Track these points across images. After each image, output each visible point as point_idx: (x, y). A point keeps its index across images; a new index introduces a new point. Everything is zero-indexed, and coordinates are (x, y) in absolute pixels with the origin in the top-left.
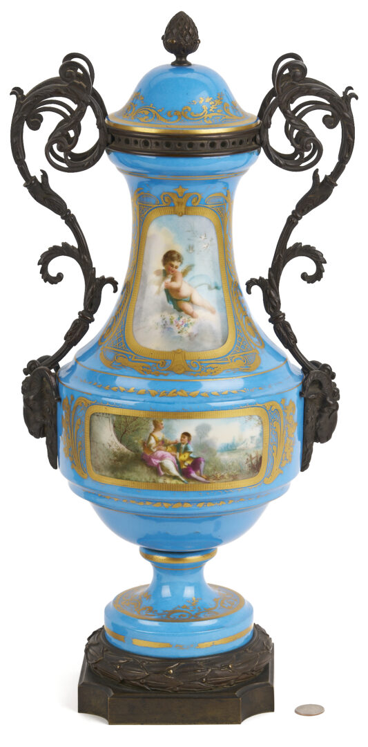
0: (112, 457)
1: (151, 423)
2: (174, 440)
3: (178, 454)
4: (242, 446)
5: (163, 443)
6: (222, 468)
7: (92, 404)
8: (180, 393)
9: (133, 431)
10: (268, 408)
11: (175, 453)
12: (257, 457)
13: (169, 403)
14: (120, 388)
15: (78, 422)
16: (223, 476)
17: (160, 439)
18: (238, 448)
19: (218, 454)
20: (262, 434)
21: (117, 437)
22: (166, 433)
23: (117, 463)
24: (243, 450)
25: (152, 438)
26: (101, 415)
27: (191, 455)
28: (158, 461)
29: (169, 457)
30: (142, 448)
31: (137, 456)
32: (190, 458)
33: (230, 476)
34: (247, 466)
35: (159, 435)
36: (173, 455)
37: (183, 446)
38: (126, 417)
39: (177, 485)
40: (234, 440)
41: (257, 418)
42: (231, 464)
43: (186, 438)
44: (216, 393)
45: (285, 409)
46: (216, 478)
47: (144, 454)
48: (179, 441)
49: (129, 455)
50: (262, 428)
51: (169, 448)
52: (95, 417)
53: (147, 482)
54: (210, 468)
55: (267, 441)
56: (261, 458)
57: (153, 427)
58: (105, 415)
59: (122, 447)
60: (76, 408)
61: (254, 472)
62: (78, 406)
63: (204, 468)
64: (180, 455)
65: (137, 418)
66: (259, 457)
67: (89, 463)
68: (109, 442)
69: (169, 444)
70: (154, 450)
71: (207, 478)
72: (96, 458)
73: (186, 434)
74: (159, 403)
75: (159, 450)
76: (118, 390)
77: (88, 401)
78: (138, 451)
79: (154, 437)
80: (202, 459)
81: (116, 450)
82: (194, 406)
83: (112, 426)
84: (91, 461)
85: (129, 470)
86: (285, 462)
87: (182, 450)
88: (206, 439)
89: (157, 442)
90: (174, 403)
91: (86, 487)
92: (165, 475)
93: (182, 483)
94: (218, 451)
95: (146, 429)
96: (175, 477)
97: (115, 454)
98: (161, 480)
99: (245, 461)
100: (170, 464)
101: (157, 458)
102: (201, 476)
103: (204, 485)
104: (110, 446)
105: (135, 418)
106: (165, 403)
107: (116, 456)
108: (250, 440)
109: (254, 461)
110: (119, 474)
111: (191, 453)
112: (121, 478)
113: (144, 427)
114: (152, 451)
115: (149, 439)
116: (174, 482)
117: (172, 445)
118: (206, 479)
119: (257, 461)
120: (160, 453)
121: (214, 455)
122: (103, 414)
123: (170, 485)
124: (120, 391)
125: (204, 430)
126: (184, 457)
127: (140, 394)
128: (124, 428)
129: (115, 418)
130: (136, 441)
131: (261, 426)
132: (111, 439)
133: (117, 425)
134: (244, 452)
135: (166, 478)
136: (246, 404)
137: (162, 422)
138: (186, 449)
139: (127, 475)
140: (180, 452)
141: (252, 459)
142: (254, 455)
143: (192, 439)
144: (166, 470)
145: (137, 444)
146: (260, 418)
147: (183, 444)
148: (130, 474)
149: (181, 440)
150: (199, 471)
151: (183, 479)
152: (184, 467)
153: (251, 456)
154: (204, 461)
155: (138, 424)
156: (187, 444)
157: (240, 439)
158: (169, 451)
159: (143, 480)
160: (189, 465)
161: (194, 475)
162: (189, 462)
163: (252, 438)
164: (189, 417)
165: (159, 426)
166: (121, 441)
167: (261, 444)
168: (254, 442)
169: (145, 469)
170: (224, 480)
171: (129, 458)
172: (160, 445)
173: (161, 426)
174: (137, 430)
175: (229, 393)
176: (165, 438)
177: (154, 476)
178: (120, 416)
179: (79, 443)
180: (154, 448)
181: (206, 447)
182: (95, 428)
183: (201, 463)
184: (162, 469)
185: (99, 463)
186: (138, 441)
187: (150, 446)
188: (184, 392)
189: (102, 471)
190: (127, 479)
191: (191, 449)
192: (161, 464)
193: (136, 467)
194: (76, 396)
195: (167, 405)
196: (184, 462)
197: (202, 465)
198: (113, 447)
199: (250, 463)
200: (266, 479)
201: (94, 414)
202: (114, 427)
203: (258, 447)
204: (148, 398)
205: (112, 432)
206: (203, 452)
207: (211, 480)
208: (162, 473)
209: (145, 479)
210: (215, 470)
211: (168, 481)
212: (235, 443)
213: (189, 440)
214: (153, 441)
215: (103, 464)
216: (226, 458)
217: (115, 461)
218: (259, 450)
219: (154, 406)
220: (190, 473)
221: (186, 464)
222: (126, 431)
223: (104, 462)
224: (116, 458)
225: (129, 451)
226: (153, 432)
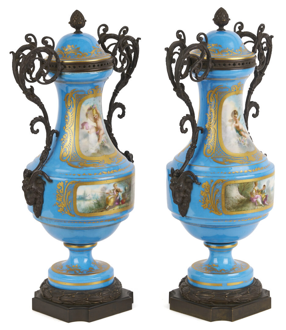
1: (254, 183)
2: (261, 189)
5: (258, 191)
7: (226, 181)
11: (261, 195)
14: (236, 172)
15: (217, 191)
17: (257, 190)
23: (240, 204)
25: (254, 190)
28: (256, 200)
29: (259, 197)
30: (250, 195)
31: (248, 199)
32: (265, 196)
35: (256, 188)
38: (244, 183)
39: (261, 209)
47: (251, 198)
48: (262, 189)
49: (245, 200)
51: (260, 193)
52: (228, 187)
53: (252, 210)
57: (254, 185)
59: (242, 196)
60: (215, 185)
62: (217, 183)
68: (236, 196)
70: (254, 195)
72: (228, 205)
73: (264, 186)
75: (256, 194)
77: (224, 180)
78: (249, 197)
79: (255, 189)
81: (239, 199)
83: (237, 188)
84: (225, 206)
85: (245, 206)
87: (263, 193)
88: (269, 186)
89: (256, 191)
90: (260, 173)
92: (258, 205)
96: (261, 205)
97: (238, 201)
98: (256, 208)
100: (259, 200)
101: (255, 199)
104: (236, 197)
105: (248, 183)
106: (257, 174)
107: (239, 201)
111: (265, 193)
112: (241, 211)
113: (251, 186)
115: (253, 191)
117: (260, 191)
118: (268, 204)
120: (256, 196)
122: (233, 184)
125: (268, 183)
126: (263, 196)
128: (243, 189)
129: (239, 185)
130: (248, 193)
132: (237, 194)
133: (240, 188)
137: (258, 182)
139: (243, 209)
143: (265, 188)
145: (248, 194)
148: (245, 208)
151: (263, 206)
152: (263, 200)
154: (268, 196)
155: (249, 185)
156: (264, 190)
158: (259, 195)
164: (265, 178)
166: (241, 194)
169: (251, 204)
171: (245, 201)
173: (257, 184)
174: (248, 188)
176: (258, 189)
177: (254, 207)
178: (241, 183)
179: (217, 200)
182: (228, 191)
184: (257, 203)
185: (230, 206)
186: (248, 192)
189: (231, 209)
190: (244, 210)
192: (257, 200)
193: (247, 204)
194: (215, 180)
196: (264, 198)
197: (268, 198)
198: (238, 197)
202: (239, 188)
205: (238, 191)
206: (268, 192)
208: (257, 204)
214: (254, 191)
215: (232, 206)
217: (238, 204)
219: (254, 176)
220: (265, 202)
222: (244, 189)
223: (233, 205)
224: (239, 202)
225: (245, 198)
226: (255, 187)
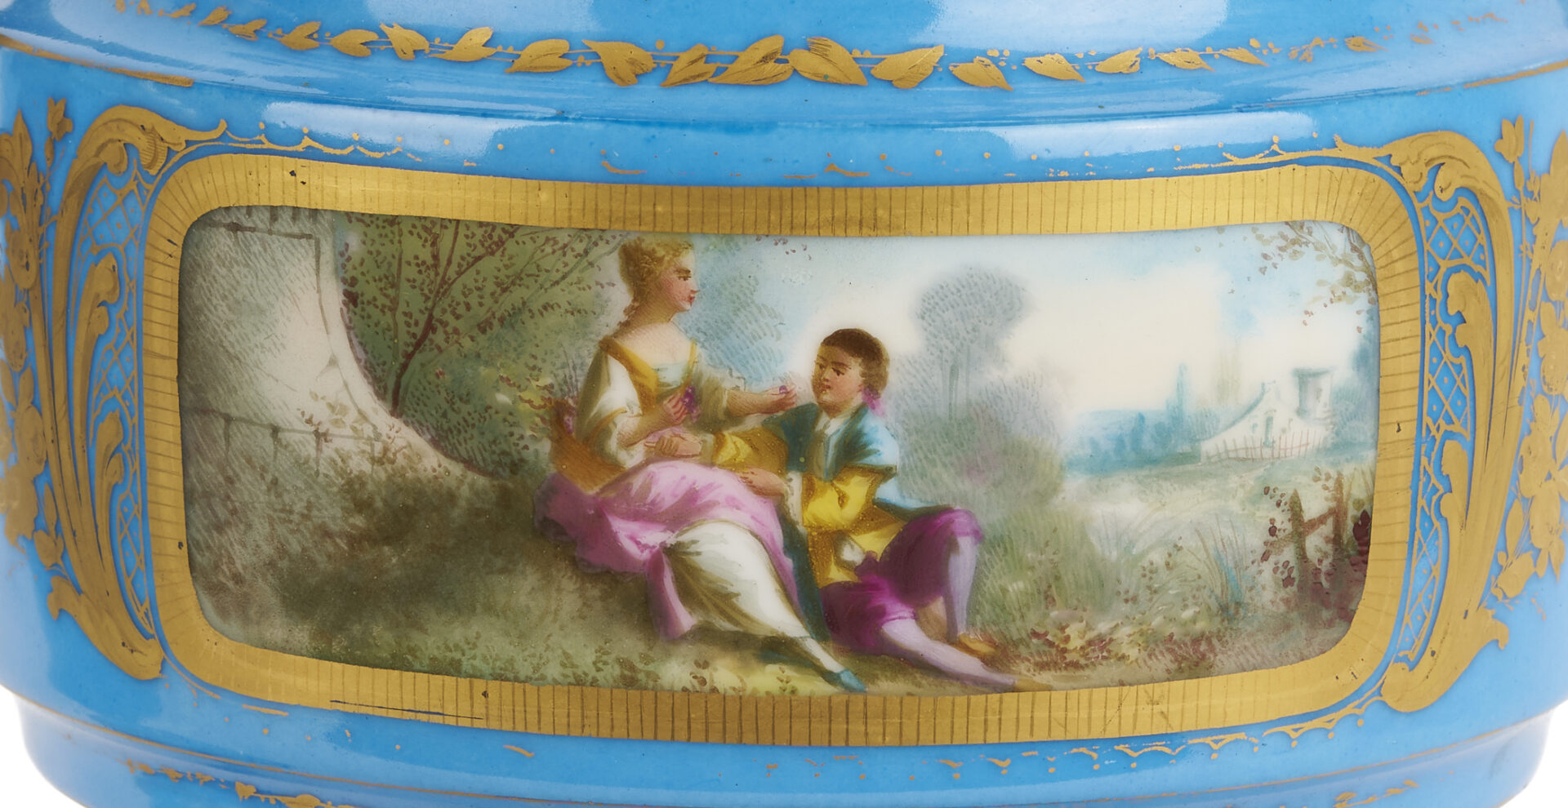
0: (332, 513)
1: (611, 266)
2: (764, 388)
3: (794, 484)
4: (1238, 436)
5: (694, 408)
6: (1100, 588)
7: (197, 152)
8: (805, 61)
9: (483, 328)
10: (1412, 176)
11: (770, 477)
12: (1336, 514)
13: (733, 127)
14: (396, 34)
15: (102, 284)
16: (1102, 644)
17: (673, 376)
18: (1208, 447)
19: (1074, 485)
20: (1371, 358)
21: (373, 371)
22: (710, 335)
23: (368, 555)
24: (1244, 460)
25: (617, 372)
26: (260, 220)
27: (889, 492)
28: (655, 537)
29: (734, 504)
30: (545, 447)
31: (505, 498)
32: (877, 512)
33: (1152, 642)
34: (1267, 575)
35: (665, 350)
36: (760, 492)
37: (833, 427)
38: (430, 228)
39: (786, 705)
40: (1180, 387)
41: (1339, 241)
42: (1158, 557)
43: (855, 370)
44: (1052, 64)
45: (1525, 193)
46: (1056, 657)
47: (556, 488)
48: (804, 393)
49: (451, 497)
50: (1375, 316)
51: (734, 445)
52: (221, 241)
53: (579, 682)
54: (1017, 587)
55: (1403, 404)
56: (1363, 525)
57: (620, 297)
58: (285, 224)
59: (405, 438)
60: (86, 185)
61: (1312, 620)
62: (100, 168)
63: (977, 585)
64: (809, 492)
65: (511, 230)
66: (1352, 513)
67: (175, 564)
68: (321, 414)
69: (734, 416)
70: (631, 458)
71: (999, 656)
72: (220, 527)
73: (854, 345)
74: (662, 124)
75: (665, 453)
76: (381, 45)
77: (165, 129)
78: (516, 466)
79: (632, 369)
80: (961, 522)
81: (360, 465)
82: (908, 149)
83: (335, 297)
84: (192, 547)
85: (462, 608)
86: (1521, 566)
87: (827, 456)
88: (991, 376)
89: (650, 397)
90: (768, 126)
91: (150, 739)
92: (705, 634)
93: (821, 687)
94: (1073, 464)
95: (575, 311)
96: (776, 649)
97: (354, 493)
98: (676, 672)
99: (1255, 539)
100: (736, 553)
101: (647, 514)
102: (950, 637)
103: (978, 700)
104: (321, 436)
105: (499, 237)
106: (701, 125)
107: (362, 506)
108: (1290, 394)
109: (1315, 543)
110: (382, 635)
111: (885, 473)
112: (398, 662)
113: (560, 296)
114: (615, 466)
115: (596, 377)
116: (767, 679)
117: (753, 422)
118: (988, 661)
119: (1336, 540)
120: (667, 478)
121: (1044, 496)
122: (274, 212)
123: (742, 701)
124: (393, 53)
125: (976, 315)
126: (835, 505)
127: (528, 71)
128: (418, 316)
129: (354, 241)
130: (503, 398)
131: (1362, 300)
132: (331, 385)
133: (369, 290)
134: (1251, 480)
135: (708, 651)
136: (1265, 147)
137: (688, 260)
138: (852, 451)
139: (431, 642)
140: (806, 470)
141: (1301, 527)
142: (1315, 505)
143: (896, 377)
144: (721, 600)
146: (1358, 244)
147: (832, 410)
148: (457, 634)
149: (819, 385)
150: (938, 608)
151: (830, 662)
152: (837, 575)
153: (1295, 509)
154: (978, 535)
155: (520, 279)
156: (858, 414)
157: (1223, 388)
158: (732, 466)
159: (553, 671)
160: (869, 559)
161: (903, 630)
162: (873, 543)
163: (1305, 379)
164: (870, 226)
165: (663, 288)
167: (1364, 429)
168: (1320, 407)
169: (568, 595)
170: (1114, 671)
171: (457, 514)
172: (668, 422)
173: (681, 287)
174: (511, 319)
175: (1149, 61)
176: (709, 372)
177: (629, 644)
178: (393, 221)
179: (107, 433)
180: (628, 444)
181: (988, 437)
182: (218, 313)
183: (953, 546)
184: (687, 595)
185: (245, 558)
187: (600, 430)
188: (837, 51)
189: (264, 613)
191: (886, 449)
192: (675, 553)
194: (82, 108)
195: (721, 140)
196: (837, 537)
197: (964, 562)
198: (343, 442)
199: (1289, 554)
200: (1396, 675)
201: (206, 221)
202: (352, 300)
203: (1340, 446)
204: (583, 90)
205: (339, 342)
206: (970, 469)
207: (1023, 672)
208: (686, 619)
209: (567, 661)
210: (1049, 600)
211: (725, 674)
212: (1190, 409)
213: (873, 386)
214: (619, 395)
215: (272, 564)
217: (356, 540)
218: (1347, 470)
219: (626, 143)
220: (881, 615)
221: (852, 554)
222: (430, 327)
223: (282, 551)
224: (359, 521)
225: (456, 469)
226: (626, 327)
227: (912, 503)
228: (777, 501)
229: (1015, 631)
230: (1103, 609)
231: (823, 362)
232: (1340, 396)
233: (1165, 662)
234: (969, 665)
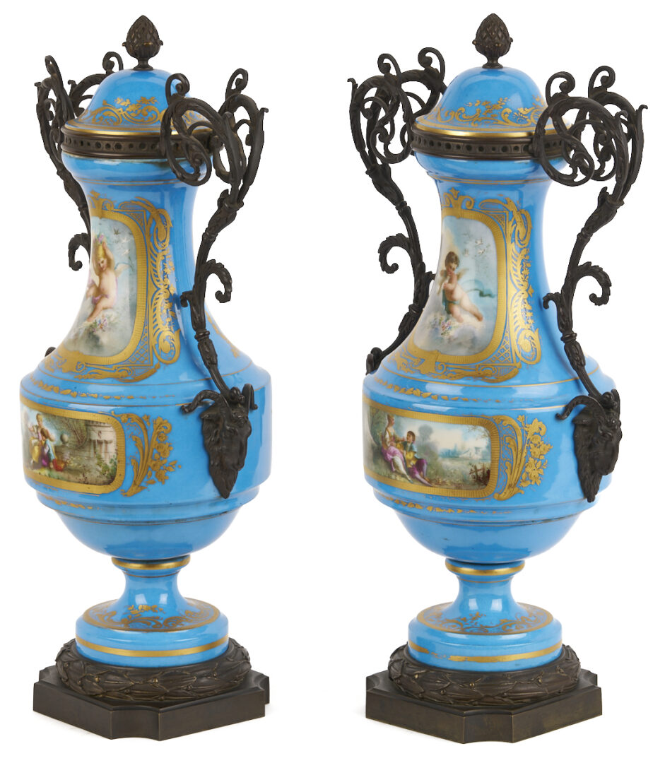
1: (387, 417)
3: (405, 452)
4: (465, 455)
6: (444, 474)
11: (402, 450)
12: (483, 470)
16: (444, 482)
18: (460, 456)
19: (440, 459)
20: (489, 447)
24: (466, 459)
25: (387, 432)
27: (416, 455)
28: (391, 457)
29: (399, 453)
32: (414, 458)
33: (452, 483)
34: (470, 476)
35: (392, 431)
36: (401, 452)
37: (409, 445)
40: (456, 446)
41: (483, 429)
42: (452, 471)
43: (411, 437)
45: (525, 427)
46: (438, 483)
47: (382, 448)
50: (490, 441)
51: (398, 445)
53: (385, 476)
54: (432, 472)
55: (496, 455)
56: (489, 471)
59: (371, 438)
61: (479, 484)
63: (427, 471)
64: (406, 454)
66: (486, 469)
69: (398, 441)
70: (389, 445)
73: (411, 433)
75: (392, 445)
79: (389, 432)
80: (425, 461)
87: (408, 449)
88: (429, 441)
89: (390, 437)
93: (408, 482)
94: (439, 456)
96: (402, 476)
98: (393, 477)
99: (469, 471)
100: (399, 461)
101: (390, 453)
102: (423, 478)
108: (474, 451)
109: (480, 473)
111: (415, 452)
114: (387, 445)
115: (385, 433)
117: (400, 443)
118: (429, 482)
119: (483, 473)
120: (392, 449)
121: (436, 459)
125: (426, 431)
126: (410, 456)
131: (487, 438)
134: (468, 462)
137: (394, 418)
138: (411, 448)
140: (406, 450)
141: (476, 470)
142: (479, 467)
143: (416, 439)
144: (397, 467)
146: (486, 430)
147: (409, 442)
149: (407, 439)
150: (422, 473)
151: (410, 479)
152: (410, 466)
153: (475, 468)
154: (427, 464)
156: (412, 443)
157: (463, 448)
158: (398, 448)
159: (382, 474)
160: (413, 466)
161: (418, 475)
162: (414, 462)
163: (477, 449)
164: (413, 417)
165: (391, 421)
167: (488, 457)
168: (480, 453)
170: (446, 486)
171: (375, 450)
172: (392, 441)
173: (393, 422)
180: (388, 443)
181: (428, 449)
183: (424, 464)
184: (394, 466)
187: (386, 440)
191: (416, 450)
192: (393, 460)
193: (378, 460)
196: (410, 461)
197: (425, 467)
199: (474, 474)
200: (496, 494)
203: (484, 459)
206: (426, 454)
207: (433, 484)
208: (394, 469)
210: (436, 475)
211: (398, 478)
212: (457, 450)
213: (414, 440)
214: (387, 436)
216: (447, 464)
218: (485, 463)
220: (415, 473)
221: (412, 464)
227: (419, 457)
228: (403, 454)
229: (432, 478)
230: (444, 477)
231: (408, 435)
232: (483, 452)
233: (454, 487)
234: (426, 482)
